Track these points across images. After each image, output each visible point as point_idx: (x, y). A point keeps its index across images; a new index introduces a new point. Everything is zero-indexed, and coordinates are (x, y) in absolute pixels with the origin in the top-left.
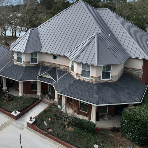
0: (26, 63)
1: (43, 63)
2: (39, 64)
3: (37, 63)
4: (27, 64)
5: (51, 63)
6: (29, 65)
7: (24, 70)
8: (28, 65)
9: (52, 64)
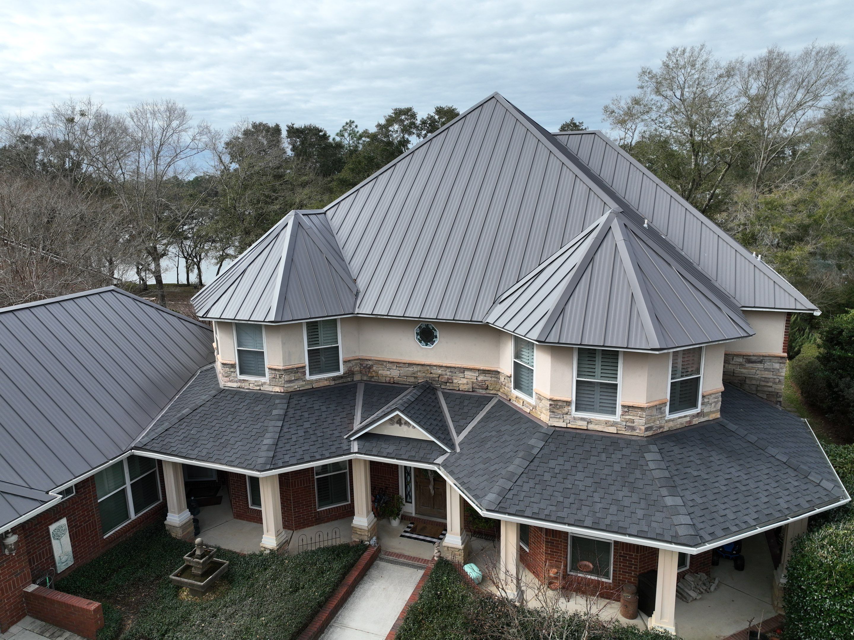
0: (286, 377)
1: (371, 367)
2: (350, 373)
3: (342, 372)
4: (290, 381)
5: (410, 365)
6: (301, 383)
7: (282, 412)
8: (296, 386)
9: (416, 369)
